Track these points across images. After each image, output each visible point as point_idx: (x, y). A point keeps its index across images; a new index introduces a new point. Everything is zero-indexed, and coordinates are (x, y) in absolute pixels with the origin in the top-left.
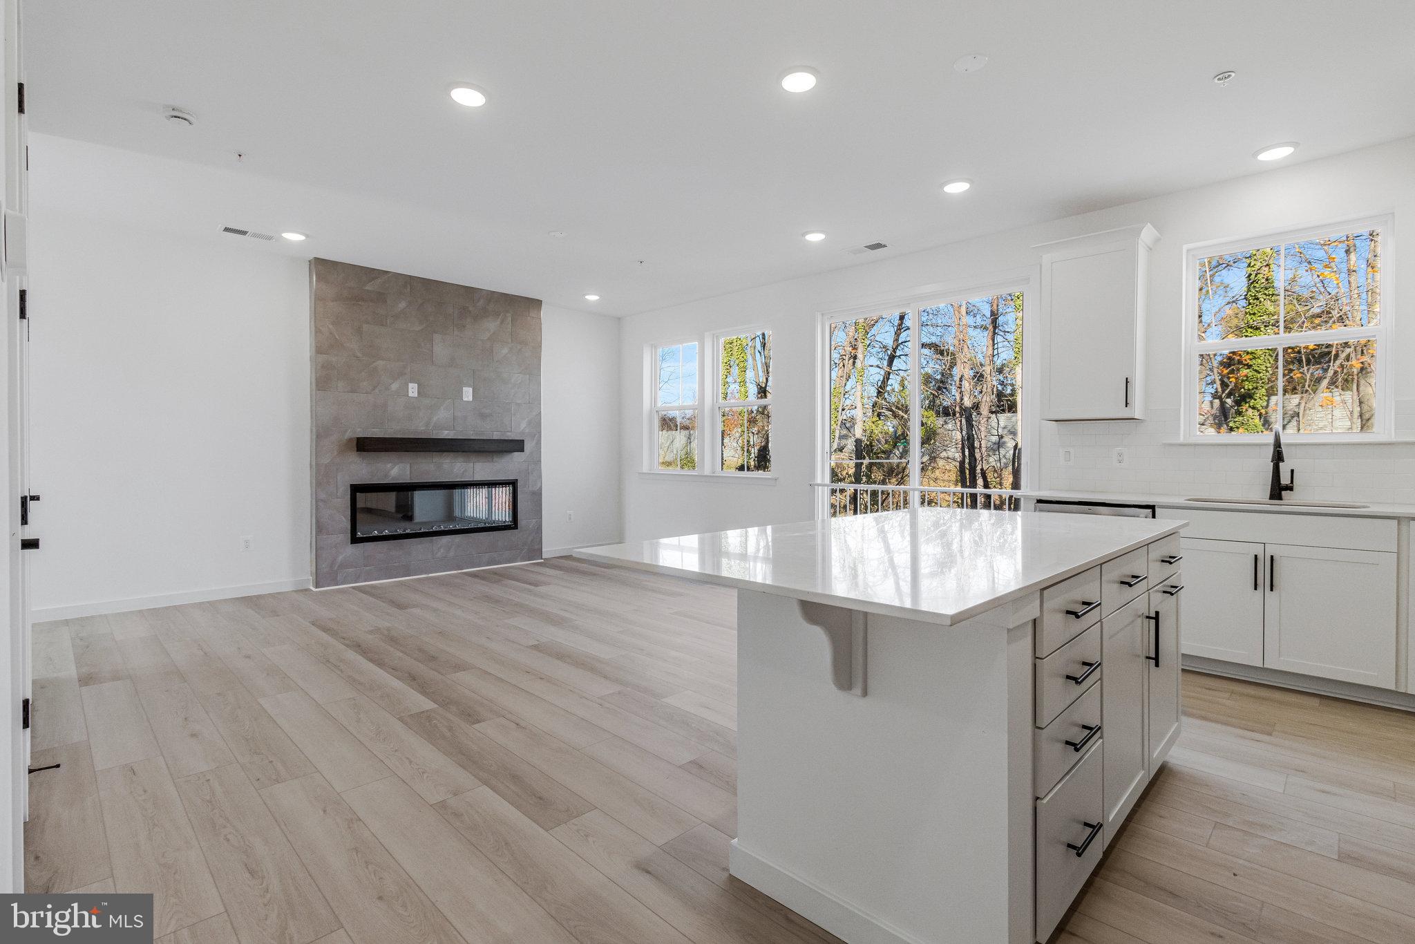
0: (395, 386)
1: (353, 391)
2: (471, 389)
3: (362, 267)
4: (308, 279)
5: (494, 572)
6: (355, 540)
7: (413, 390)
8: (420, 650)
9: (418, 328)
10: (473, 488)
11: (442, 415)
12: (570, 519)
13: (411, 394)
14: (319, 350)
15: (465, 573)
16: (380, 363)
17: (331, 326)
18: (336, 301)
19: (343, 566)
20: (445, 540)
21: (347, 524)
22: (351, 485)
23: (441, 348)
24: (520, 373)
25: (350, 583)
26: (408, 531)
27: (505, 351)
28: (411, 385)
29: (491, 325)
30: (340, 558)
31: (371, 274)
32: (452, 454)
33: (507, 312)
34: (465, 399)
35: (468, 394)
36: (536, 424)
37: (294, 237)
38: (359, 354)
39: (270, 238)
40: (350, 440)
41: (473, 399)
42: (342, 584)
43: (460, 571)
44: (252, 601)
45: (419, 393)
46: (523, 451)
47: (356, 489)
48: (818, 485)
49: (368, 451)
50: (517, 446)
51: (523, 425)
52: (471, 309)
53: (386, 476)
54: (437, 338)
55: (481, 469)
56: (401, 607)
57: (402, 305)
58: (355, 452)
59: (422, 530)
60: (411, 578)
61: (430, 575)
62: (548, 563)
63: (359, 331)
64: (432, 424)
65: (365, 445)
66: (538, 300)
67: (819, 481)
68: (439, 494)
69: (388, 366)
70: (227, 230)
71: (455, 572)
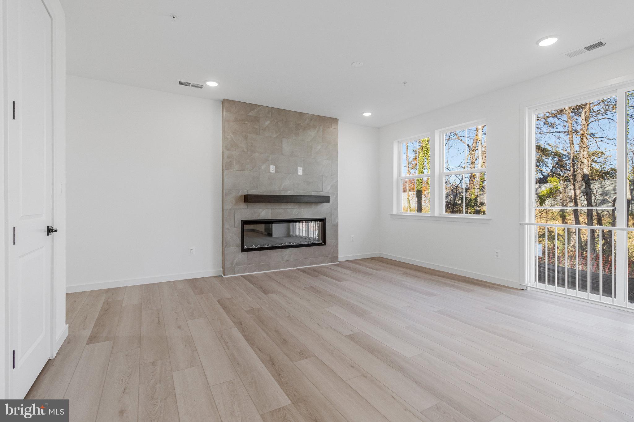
0: (263, 167)
1: (243, 170)
2: (302, 168)
3: (247, 103)
4: (221, 111)
5: (314, 270)
6: (243, 250)
7: (272, 169)
8: (277, 332)
9: (275, 136)
10: (301, 223)
11: (287, 183)
12: (352, 240)
13: (271, 171)
14: (226, 148)
15: (299, 269)
16: (256, 155)
17: (232, 136)
18: (235, 122)
19: (238, 264)
20: (288, 250)
21: (239, 242)
22: (241, 220)
23: (287, 146)
24: (327, 159)
25: (241, 273)
26: (270, 246)
27: (319, 147)
28: (271, 166)
29: (312, 133)
30: (236, 260)
31: (252, 106)
32: (292, 204)
33: (320, 126)
34: (299, 174)
35: (300, 171)
36: (335, 187)
37: (212, 84)
38: (246, 150)
39: (201, 87)
40: (241, 196)
41: (303, 174)
42: (237, 273)
43: (296, 268)
44: (193, 283)
45: (275, 171)
46: (329, 202)
47: (244, 223)
48: (528, 224)
49: (250, 202)
50: (326, 199)
51: (329, 188)
52: (302, 124)
53: (259, 215)
54: (285, 141)
55: (307, 212)
56: (266, 292)
57: (267, 123)
58: (244, 203)
59: (277, 245)
60: (271, 271)
61: (281, 270)
62: (341, 265)
63: (246, 138)
64: (282, 188)
65: (248, 199)
66: (337, 119)
67: (527, 221)
68: (284, 225)
69: (260, 156)
70: (181, 83)
71: (294, 268)
